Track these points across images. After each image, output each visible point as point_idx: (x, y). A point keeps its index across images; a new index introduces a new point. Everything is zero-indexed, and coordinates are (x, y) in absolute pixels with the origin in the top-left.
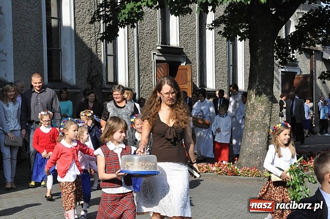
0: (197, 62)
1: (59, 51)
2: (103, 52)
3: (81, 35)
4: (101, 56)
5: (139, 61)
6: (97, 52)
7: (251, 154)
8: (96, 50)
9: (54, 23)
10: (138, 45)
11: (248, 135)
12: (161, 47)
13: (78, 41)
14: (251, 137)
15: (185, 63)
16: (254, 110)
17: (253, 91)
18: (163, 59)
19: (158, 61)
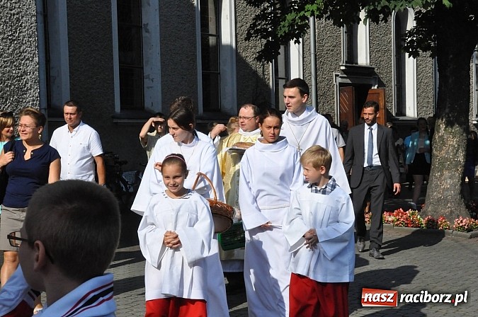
0: (393, 83)
1: (217, 75)
2: (271, 75)
3: (244, 55)
4: (269, 79)
5: (316, 84)
6: (264, 75)
7: (439, 200)
8: (263, 72)
9: (212, 40)
10: (316, 65)
11: (435, 176)
12: (345, 66)
13: (240, 62)
14: (439, 179)
15: (376, 86)
16: (444, 144)
17: (442, 120)
18: (348, 81)
19: (341, 85)
